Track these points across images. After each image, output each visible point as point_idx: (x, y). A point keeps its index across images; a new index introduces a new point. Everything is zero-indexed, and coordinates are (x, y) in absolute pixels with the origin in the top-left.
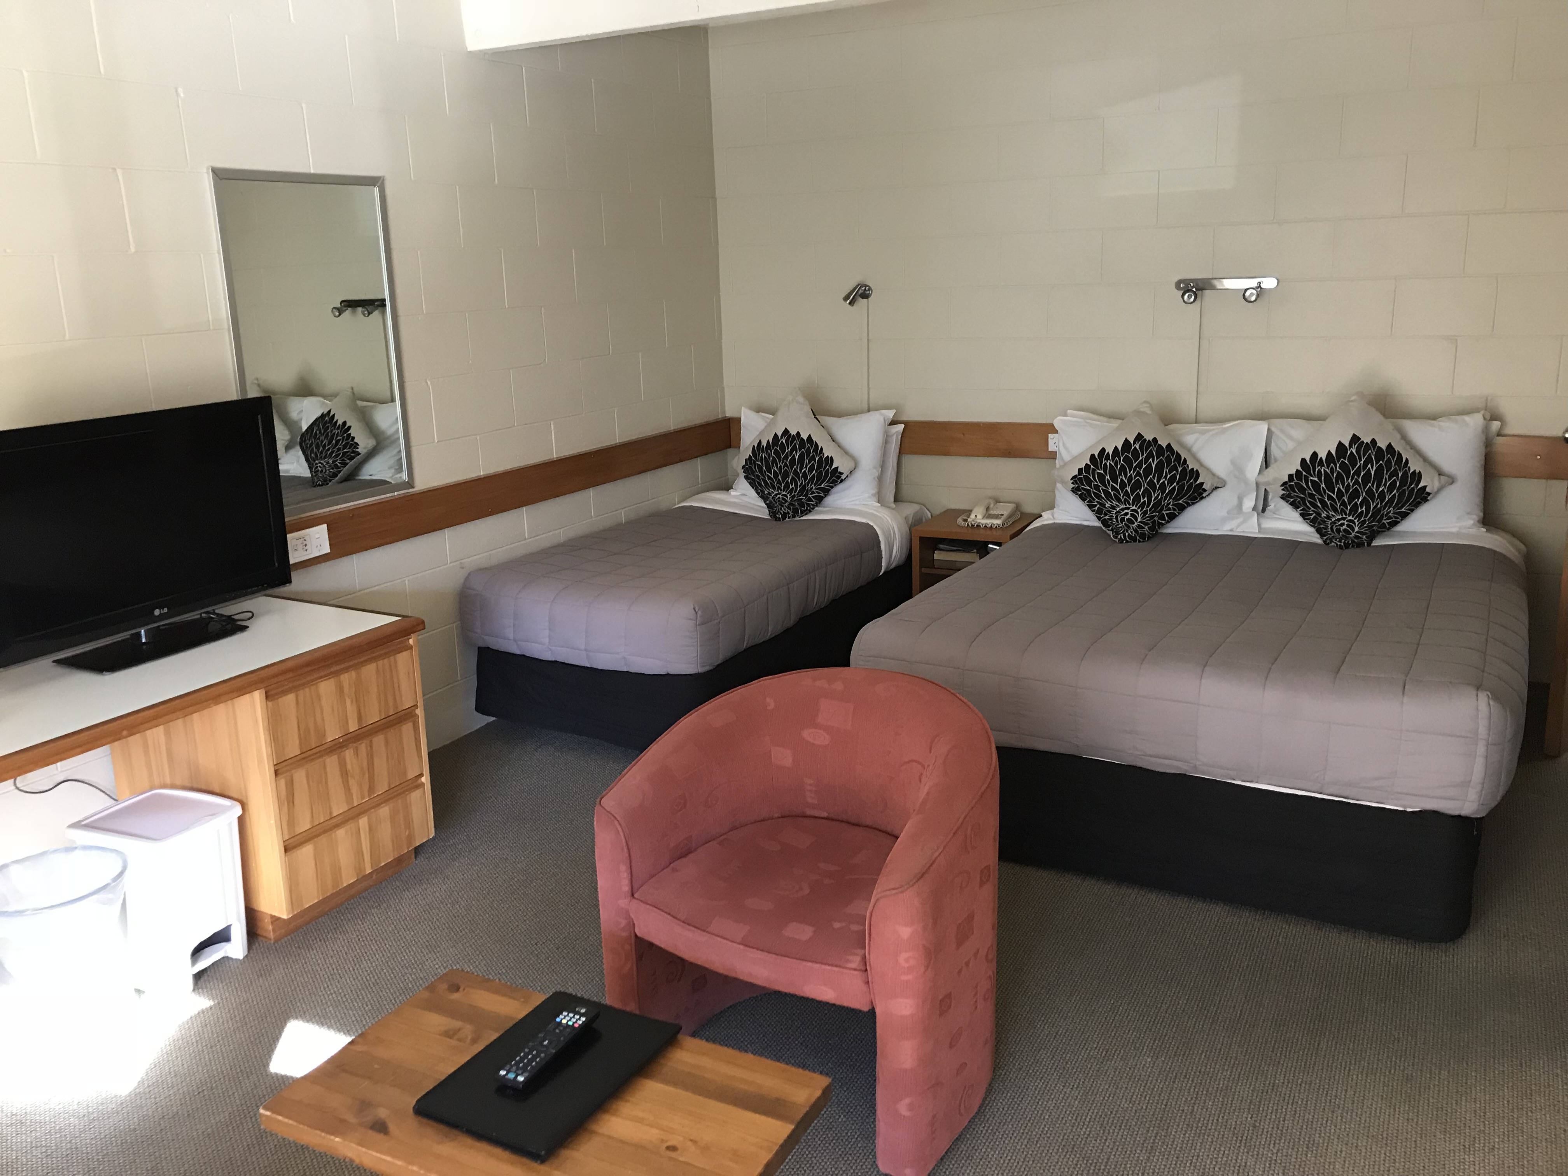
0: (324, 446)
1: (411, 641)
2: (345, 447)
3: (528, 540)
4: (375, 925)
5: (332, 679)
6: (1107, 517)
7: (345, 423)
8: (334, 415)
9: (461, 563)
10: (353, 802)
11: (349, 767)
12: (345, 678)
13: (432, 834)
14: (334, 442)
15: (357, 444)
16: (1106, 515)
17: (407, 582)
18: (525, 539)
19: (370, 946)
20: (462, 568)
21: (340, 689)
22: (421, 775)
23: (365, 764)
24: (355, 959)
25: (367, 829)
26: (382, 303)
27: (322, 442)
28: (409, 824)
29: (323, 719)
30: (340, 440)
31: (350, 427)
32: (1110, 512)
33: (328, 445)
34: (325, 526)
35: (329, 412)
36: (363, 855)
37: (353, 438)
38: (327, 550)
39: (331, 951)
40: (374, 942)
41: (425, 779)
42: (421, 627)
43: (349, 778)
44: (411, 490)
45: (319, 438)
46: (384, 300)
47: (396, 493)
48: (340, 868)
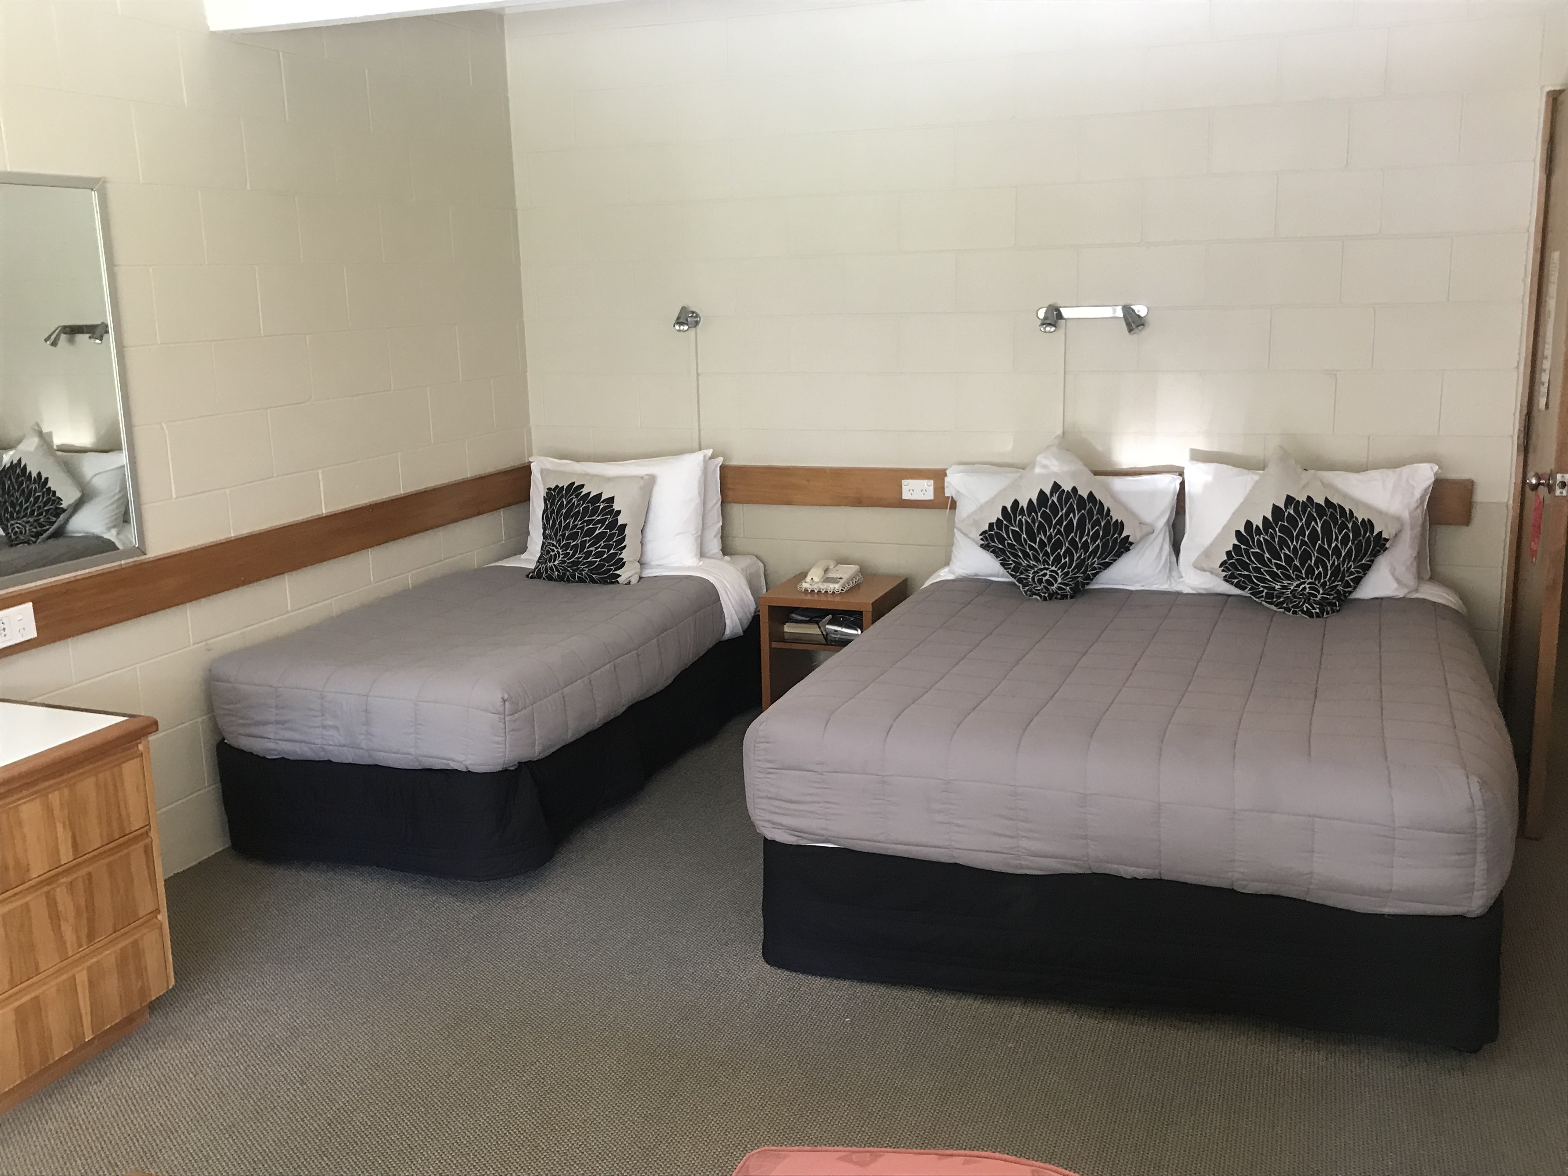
0: (21, 505)
1: (141, 747)
2: (45, 504)
3: (292, 614)
4: (93, 1107)
5: (38, 800)
6: (1023, 576)
7: (39, 474)
8: (25, 465)
9: (207, 644)
10: (67, 953)
11: (61, 908)
12: (55, 798)
13: (172, 982)
14: (32, 499)
15: (59, 498)
16: (1022, 573)
17: (138, 669)
18: (288, 612)
19: (85, 1136)
20: (209, 650)
21: (49, 809)
22: (158, 911)
23: (82, 903)
24: (65, 1156)
25: (87, 984)
26: (105, 329)
27: (17, 499)
28: (141, 971)
29: (26, 850)
30: (39, 496)
31: (47, 479)
32: (1027, 571)
33: (26, 503)
34: (31, 604)
35: (20, 460)
36: (81, 1018)
37: (54, 492)
38: (33, 634)
39: (33, 1147)
40: (90, 1130)
41: (163, 917)
42: (154, 728)
43: (62, 923)
44: (143, 557)
45: (13, 495)
46: (107, 326)
47: (123, 562)
48: (51, 1039)
